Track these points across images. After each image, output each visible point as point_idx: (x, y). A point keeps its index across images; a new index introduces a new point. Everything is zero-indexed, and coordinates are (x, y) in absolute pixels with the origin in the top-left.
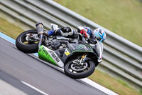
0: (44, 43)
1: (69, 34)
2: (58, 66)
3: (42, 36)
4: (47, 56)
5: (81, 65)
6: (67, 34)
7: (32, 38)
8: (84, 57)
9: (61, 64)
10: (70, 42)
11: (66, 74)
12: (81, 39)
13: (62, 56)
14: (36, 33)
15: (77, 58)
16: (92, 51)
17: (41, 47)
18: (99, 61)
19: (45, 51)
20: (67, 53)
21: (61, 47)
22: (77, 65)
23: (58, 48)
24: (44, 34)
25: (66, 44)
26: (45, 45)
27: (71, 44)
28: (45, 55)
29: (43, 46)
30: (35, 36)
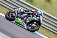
0: (17, 17)
1: (28, 13)
2: (24, 26)
3: (16, 14)
4: (19, 22)
5: (34, 26)
6: (27, 13)
7: (12, 15)
8: (35, 23)
9: (25, 25)
10: (29, 16)
11: (28, 30)
12: (33, 15)
13: (26, 22)
14: (14, 12)
15: (32, 23)
16: (38, 20)
17: (16, 18)
18: (41, 24)
19: (18, 20)
20: (28, 21)
21: (25, 18)
22: (32, 26)
24: (17, 13)
25: (27, 17)
26: (18, 17)
27: (29, 17)
28: (18, 21)
29: (17, 18)
30: (13, 13)
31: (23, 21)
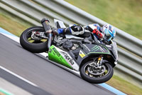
0: (53, 43)
3: (50, 35)
4: (59, 58)
5: (99, 69)
7: (39, 37)
8: (101, 60)
9: (76, 66)
13: (76, 58)
16: (109, 53)
17: (51, 47)
20: (82, 55)
22: (95, 69)
23: (71, 48)
24: (52, 32)
25: (78, 43)
26: (55, 44)
28: (56, 56)
29: (53, 46)
30: (42, 34)
31: (68, 55)
